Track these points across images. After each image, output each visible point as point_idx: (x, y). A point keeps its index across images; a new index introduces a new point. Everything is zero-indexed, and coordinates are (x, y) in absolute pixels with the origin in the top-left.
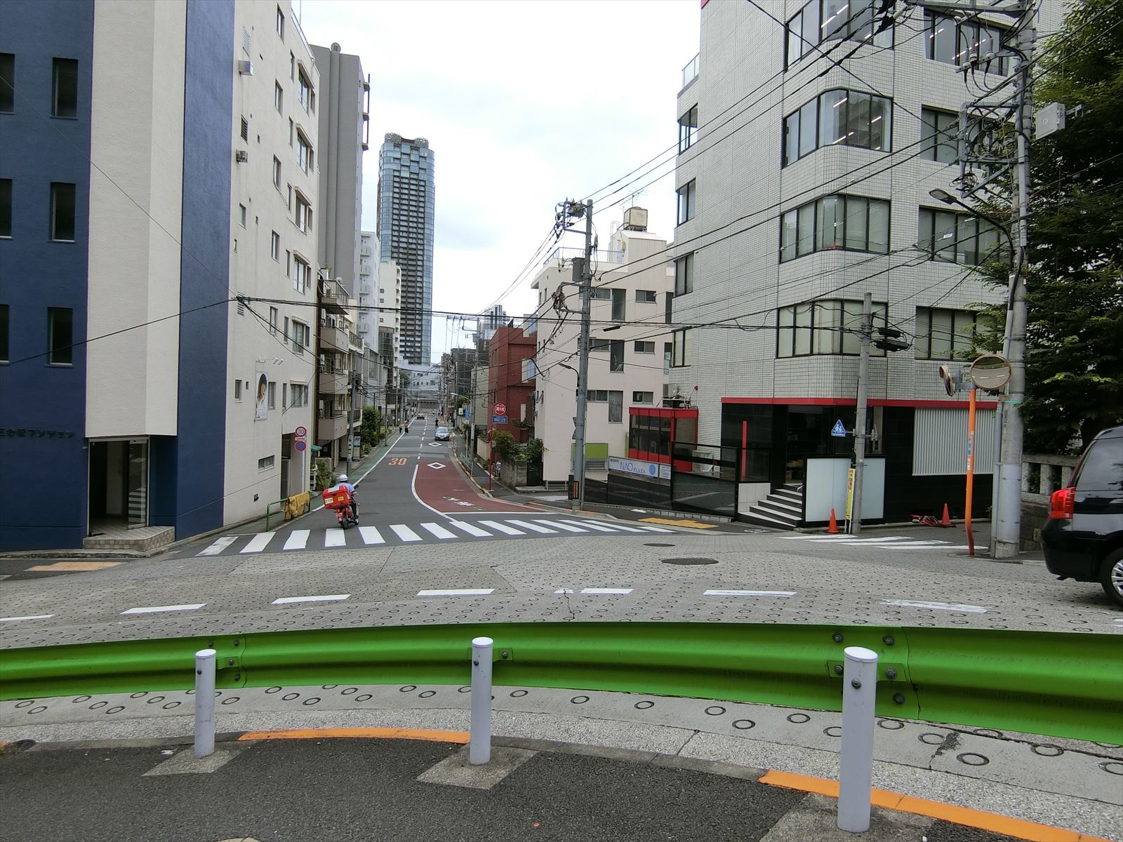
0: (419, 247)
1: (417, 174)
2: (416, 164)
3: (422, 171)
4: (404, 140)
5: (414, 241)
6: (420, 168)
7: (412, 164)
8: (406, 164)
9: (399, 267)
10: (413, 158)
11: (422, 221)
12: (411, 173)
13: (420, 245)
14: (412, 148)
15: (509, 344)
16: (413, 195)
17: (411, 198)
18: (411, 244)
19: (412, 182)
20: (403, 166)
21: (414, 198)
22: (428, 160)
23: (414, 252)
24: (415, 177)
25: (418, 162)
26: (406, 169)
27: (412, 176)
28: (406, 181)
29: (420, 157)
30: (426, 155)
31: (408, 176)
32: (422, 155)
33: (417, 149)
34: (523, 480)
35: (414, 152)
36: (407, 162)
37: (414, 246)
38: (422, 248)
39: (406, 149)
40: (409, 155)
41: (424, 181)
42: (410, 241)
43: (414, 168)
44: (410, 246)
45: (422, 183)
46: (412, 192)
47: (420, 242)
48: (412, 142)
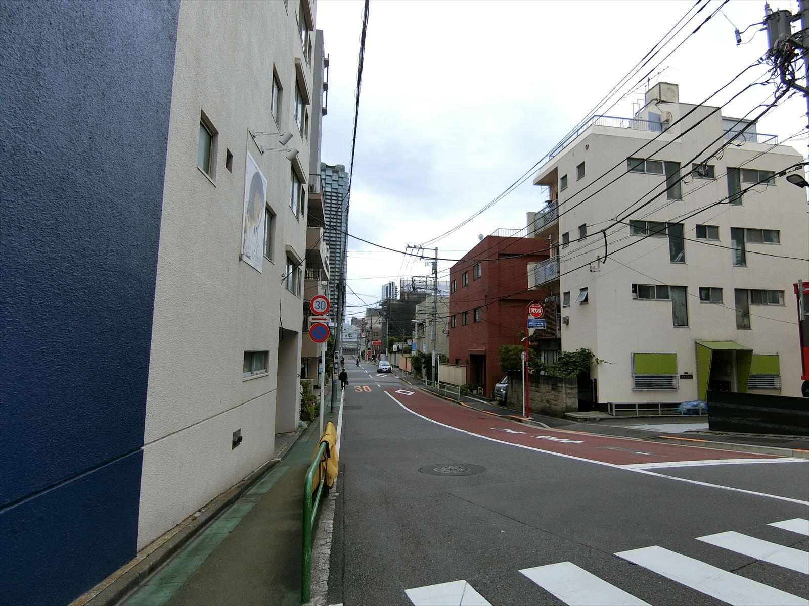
0: (337, 239)
1: (337, 189)
2: (336, 183)
3: (340, 187)
4: (327, 166)
5: (334, 235)
6: (339, 185)
7: (333, 182)
8: (329, 183)
9: (328, 247)
10: (334, 178)
11: (340, 221)
12: (333, 188)
13: (338, 238)
14: (333, 172)
15: (499, 254)
16: (333, 203)
17: (332, 205)
18: (332, 237)
19: (333, 194)
20: (327, 184)
21: (334, 206)
22: (344, 180)
23: (334, 243)
24: (335, 191)
25: (337, 181)
26: (329, 186)
27: (333, 191)
28: (329, 194)
29: (339, 177)
30: (343, 176)
31: (330, 191)
32: (340, 176)
33: (337, 172)
34: (574, 403)
35: (335, 174)
36: (330, 181)
37: (334, 239)
38: (339, 240)
39: (329, 172)
40: (331, 176)
41: (341, 194)
42: (332, 235)
43: (335, 185)
44: (331, 239)
45: (340, 195)
46: (333, 202)
47: (338, 236)
48: (334, 167)
